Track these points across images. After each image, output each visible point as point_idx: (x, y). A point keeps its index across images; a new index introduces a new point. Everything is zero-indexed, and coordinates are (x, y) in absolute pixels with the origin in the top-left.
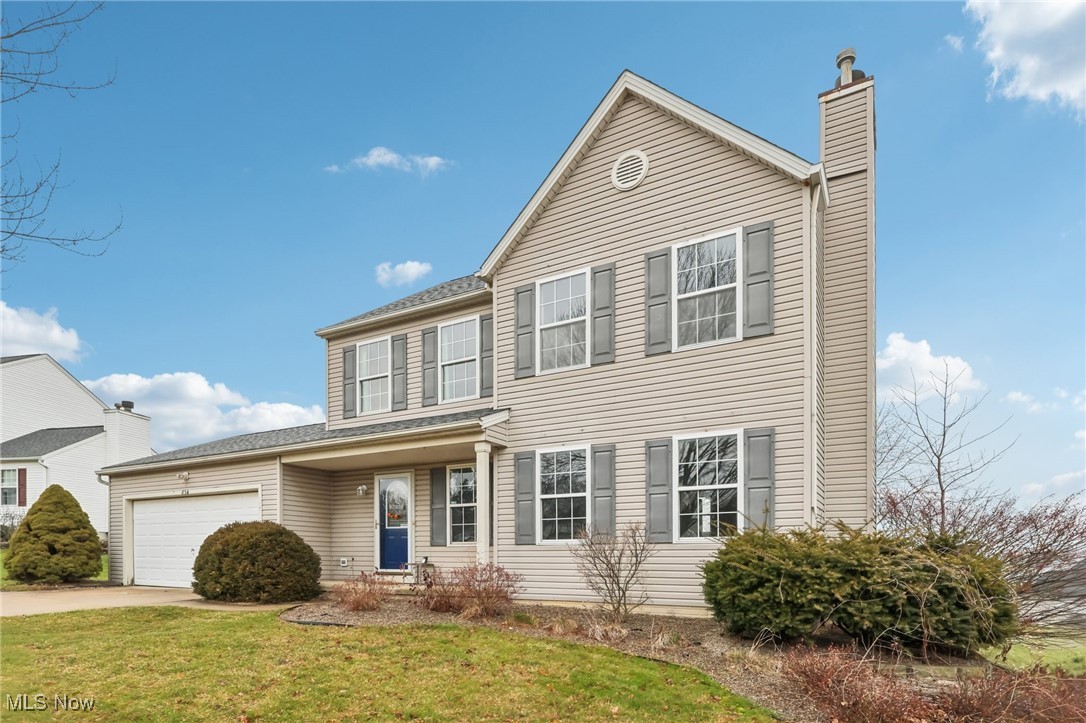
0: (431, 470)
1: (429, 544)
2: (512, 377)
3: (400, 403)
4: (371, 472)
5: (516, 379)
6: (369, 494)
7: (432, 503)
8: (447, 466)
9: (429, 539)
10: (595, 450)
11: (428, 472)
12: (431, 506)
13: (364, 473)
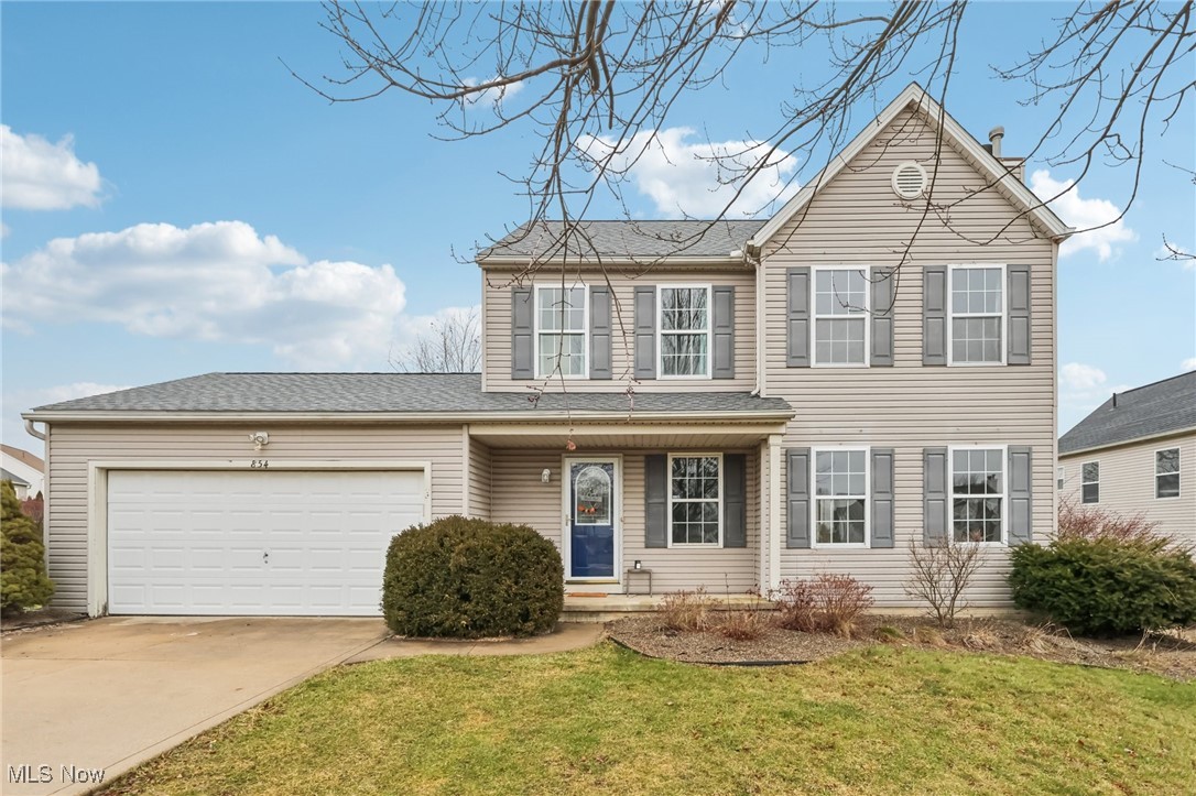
0: (647, 456)
1: (643, 545)
2: (784, 365)
3: (602, 371)
4: (558, 452)
5: (788, 367)
6: (555, 480)
7: (647, 497)
8: (669, 454)
9: (643, 539)
10: (874, 453)
11: (643, 458)
12: (646, 500)
13: (550, 454)
